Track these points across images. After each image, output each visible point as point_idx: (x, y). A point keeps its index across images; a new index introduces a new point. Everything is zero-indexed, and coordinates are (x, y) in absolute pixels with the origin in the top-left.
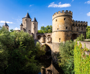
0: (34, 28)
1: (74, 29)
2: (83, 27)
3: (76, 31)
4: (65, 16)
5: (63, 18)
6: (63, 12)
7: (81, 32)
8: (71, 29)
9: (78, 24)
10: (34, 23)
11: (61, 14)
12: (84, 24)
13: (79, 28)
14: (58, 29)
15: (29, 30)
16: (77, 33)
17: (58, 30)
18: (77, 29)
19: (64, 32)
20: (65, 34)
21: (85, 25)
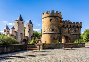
0: (28, 30)
1: (65, 31)
2: (77, 29)
3: (67, 33)
4: (51, 16)
5: (49, 19)
6: (49, 13)
7: (74, 34)
8: (58, 31)
9: (69, 25)
10: (28, 26)
11: (47, 15)
12: (77, 25)
13: (71, 30)
14: (44, 31)
15: (21, 33)
16: (68, 35)
17: (44, 33)
18: (69, 31)
19: (49, 35)
20: (51, 37)
21: (79, 26)
